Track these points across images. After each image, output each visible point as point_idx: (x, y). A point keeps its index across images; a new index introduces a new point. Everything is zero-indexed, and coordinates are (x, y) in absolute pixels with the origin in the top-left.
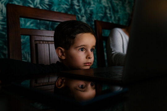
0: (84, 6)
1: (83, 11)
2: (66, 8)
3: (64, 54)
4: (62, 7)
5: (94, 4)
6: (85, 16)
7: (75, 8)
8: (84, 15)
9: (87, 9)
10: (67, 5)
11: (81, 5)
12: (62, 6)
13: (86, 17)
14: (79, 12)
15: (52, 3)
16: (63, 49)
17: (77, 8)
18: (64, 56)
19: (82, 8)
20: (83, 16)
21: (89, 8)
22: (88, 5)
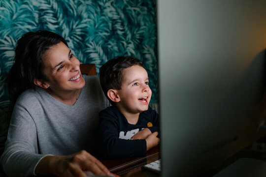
0: (131, 30)
1: (129, 36)
2: (105, 35)
3: (118, 96)
4: (100, 36)
5: (145, 25)
6: (132, 43)
7: (117, 34)
8: (130, 41)
9: (135, 33)
10: (106, 31)
11: (126, 28)
12: (100, 34)
13: (134, 43)
14: (123, 38)
15: (86, 32)
16: (115, 91)
17: (120, 33)
18: (117, 98)
19: (128, 32)
20: (130, 43)
21: (137, 31)
22: (136, 27)
